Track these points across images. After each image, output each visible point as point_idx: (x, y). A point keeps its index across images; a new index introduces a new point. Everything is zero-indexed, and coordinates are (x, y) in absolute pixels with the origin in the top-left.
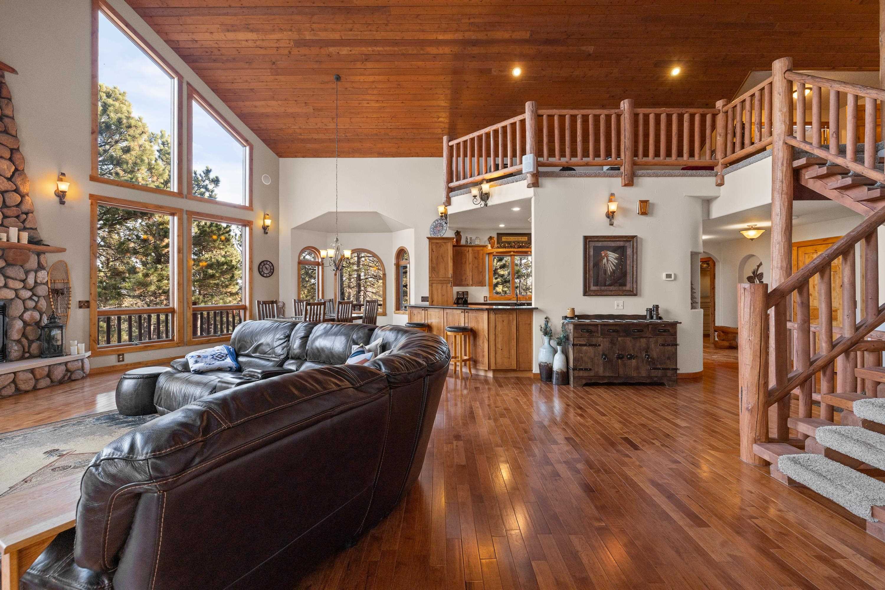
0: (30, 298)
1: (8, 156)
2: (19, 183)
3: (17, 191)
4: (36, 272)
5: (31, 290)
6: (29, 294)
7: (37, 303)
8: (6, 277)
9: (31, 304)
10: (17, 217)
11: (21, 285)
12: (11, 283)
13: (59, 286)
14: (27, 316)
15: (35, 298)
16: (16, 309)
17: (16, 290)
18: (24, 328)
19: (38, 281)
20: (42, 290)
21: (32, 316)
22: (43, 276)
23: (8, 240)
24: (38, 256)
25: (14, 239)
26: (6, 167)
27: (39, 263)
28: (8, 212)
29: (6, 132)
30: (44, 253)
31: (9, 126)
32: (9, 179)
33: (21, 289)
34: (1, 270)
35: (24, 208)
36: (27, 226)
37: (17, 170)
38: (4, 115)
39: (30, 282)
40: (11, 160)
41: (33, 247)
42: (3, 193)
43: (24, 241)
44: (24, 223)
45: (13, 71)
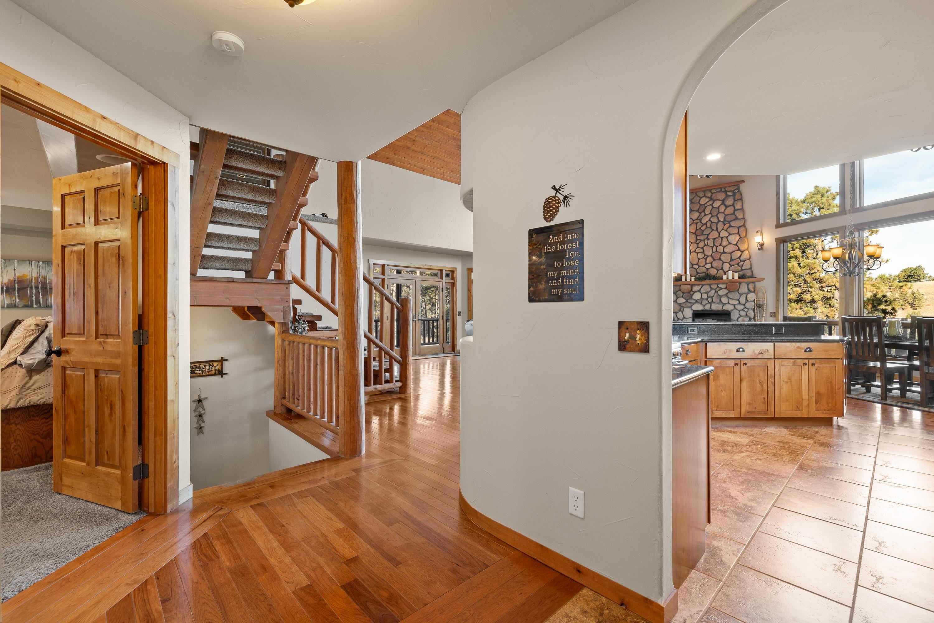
0: (743, 310)
1: (737, 232)
2: (739, 246)
3: (739, 250)
4: (747, 294)
5: (744, 305)
6: (742, 307)
7: (747, 312)
8: (729, 298)
9: (743, 313)
10: (738, 264)
11: (737, 302)
12: (731, 301)
13: (761, 303)
15: (746, 310)
16: (734, 315)
17: (734, 305)
19: (748, 300)
20: (750, 305)
22: (751, 296)
23: (727, 279)
24: (748, 285)
25: (730, 278)
26: (734, 239)
27: (748, 289)
28: (732, 263)
29: (736, 218)
30: (752, 283)
31: (737, 215)
32: (736, 245)
33: (737, 304)
34: (726, 295)
35: (742, 258)
36: (743, 268)
37: (740, 237)
38: (735, 210)
39: (743, 300)
40: (738, 233)
41: (741, 280)
42: (731, 253)
43: (736, 277)
44: (742, 267)
45: (743, 182)
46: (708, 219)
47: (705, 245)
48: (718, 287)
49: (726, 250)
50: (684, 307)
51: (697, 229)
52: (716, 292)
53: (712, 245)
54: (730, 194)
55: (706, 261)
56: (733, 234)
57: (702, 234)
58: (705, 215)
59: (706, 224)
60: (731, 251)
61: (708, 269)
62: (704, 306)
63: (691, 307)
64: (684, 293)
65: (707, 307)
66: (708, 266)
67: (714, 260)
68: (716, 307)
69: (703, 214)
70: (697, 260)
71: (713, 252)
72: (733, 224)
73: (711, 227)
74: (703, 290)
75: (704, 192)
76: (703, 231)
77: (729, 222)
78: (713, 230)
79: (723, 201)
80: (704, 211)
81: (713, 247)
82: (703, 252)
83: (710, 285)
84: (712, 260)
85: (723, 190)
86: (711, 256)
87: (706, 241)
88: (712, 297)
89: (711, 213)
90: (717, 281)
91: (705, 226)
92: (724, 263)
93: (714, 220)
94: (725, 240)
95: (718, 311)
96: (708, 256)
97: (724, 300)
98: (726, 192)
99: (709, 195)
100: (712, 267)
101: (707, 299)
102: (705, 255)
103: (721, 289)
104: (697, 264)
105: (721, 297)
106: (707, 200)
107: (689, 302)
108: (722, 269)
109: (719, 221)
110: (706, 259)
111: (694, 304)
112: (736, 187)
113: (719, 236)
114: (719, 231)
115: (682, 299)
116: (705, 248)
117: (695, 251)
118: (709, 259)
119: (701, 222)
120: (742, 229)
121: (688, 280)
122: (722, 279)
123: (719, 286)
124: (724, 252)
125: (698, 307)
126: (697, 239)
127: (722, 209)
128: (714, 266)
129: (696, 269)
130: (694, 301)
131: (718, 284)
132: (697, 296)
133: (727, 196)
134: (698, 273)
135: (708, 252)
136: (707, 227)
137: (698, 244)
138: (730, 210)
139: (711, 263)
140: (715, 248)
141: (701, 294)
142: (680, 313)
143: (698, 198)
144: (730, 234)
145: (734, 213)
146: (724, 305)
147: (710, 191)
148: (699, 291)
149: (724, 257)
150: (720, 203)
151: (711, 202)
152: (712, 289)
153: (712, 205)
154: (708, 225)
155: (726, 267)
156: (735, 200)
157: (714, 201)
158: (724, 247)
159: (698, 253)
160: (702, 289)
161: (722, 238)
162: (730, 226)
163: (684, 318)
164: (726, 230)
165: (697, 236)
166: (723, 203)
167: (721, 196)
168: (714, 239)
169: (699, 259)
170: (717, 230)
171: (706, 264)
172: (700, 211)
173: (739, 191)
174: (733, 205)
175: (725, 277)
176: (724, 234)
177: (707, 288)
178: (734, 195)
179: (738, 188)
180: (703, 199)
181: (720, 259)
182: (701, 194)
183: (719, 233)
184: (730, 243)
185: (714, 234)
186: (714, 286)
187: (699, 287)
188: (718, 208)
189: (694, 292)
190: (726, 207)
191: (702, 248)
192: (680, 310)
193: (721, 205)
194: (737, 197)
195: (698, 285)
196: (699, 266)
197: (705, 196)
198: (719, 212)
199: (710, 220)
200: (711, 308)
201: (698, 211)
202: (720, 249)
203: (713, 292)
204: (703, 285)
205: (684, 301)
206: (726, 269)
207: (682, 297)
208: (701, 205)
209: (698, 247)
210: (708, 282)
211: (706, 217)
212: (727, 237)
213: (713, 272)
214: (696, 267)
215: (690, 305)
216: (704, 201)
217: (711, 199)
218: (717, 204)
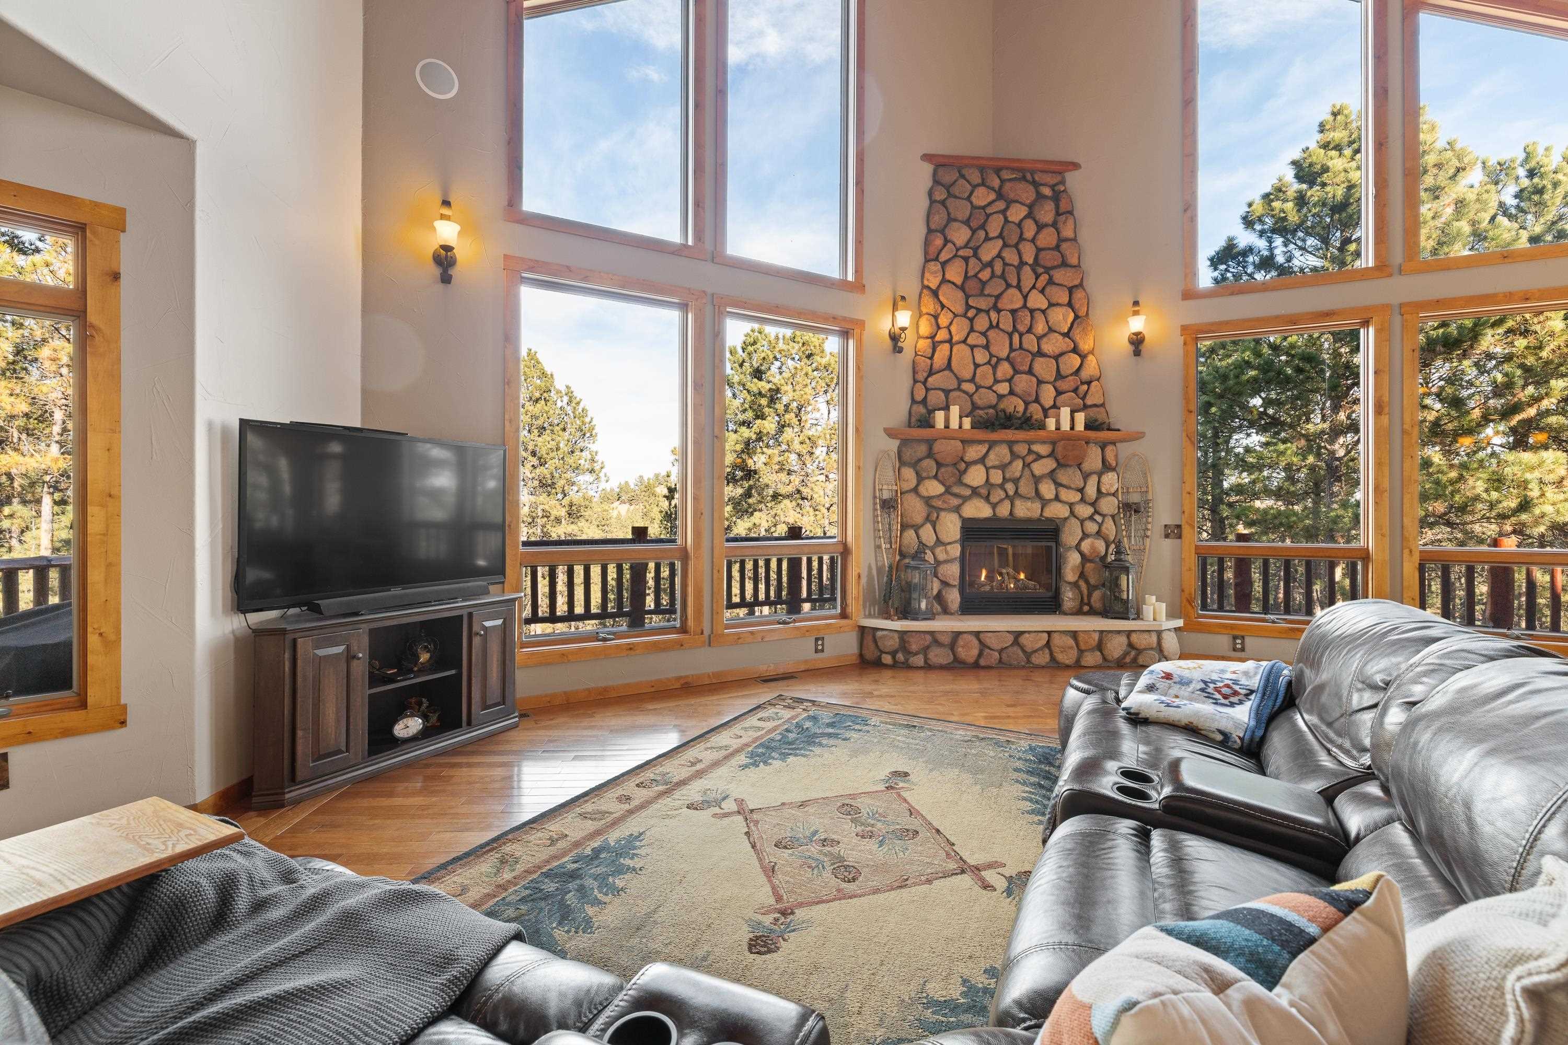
0: (1091, 518)
1: (1065, 300)
2: (1077, 338)
3: (1075, 350)
4: (1100, 475)
5: (1093, 504)
6: (1089, 510)
7: (1100, 525)
8: (1058, 484)
9: (1092, 527)
10: (1075, 391)
11: (1078, 496)
12: (1065, 495)
13: (1134, 498)
14: (1086, 546)
15: (1098, 518)
16: (1071, 534)
17: (1071, 505)
18: (1083, 564)
19: (1104, 490)
20: (1109, 505)
21: (1093, 547)
22: (1110, 481)
23: (1058, 429)
24: (1103, 450)
25: (1066, 426)
26: (1062, 318)
27: (1104, 461)
28: (1062, 385)
29: (1064, 264)
30: (1111, 443)
31: (1067, 253)
32: (1067, 335)
33: (1077, 503)
34: (1052, 474)
35: (1085, 374)
36: (1089, 402)
37: (1077, 317)
38: (1061, 240)
39: (1091, 491)
40: (1070, 304)
41: (1092, 434)
42: (1057, 358)
43: (1080, 426)
44: (1083, 398)
45: (1075, 166)
46: (995, 252)
47: (991, 327)
48: (1030, 451)
49: (1047, 347)
50: (939, 510)
51: (966, 277)
52: (1026, 465)
53: (1010, 329)
54: (1047, 191)
55: (994, 374)
56: (1058, 304)
57: (982, 294)
58: (987, 239)
59: (990, 264)
60: (1057, 352)
61: (1001, 397)
62: (994, 506)
63: (957, 509)
64: (939, 465)
65: (1004, 511)
66: (1003, 388)
67: (1016, 372)
68: (1026, 510)
69: (982, 234)
70: (972, 367)
71: (1012, 349)
72: (1058, 276)
73: (1003, 276)
74: (992, 460)
75: (982, 170)
76: (984, 284)
77: (1047, 270)
78: (1008, 286)
79: (1031, 208)
80: (983, 227)
81: (1010, 335)
82: (987, 347)
83: (1011, 444)
84: (1011, 372)
85: (1028, 176)
86: (1008, 359)
87: (994, 315)
88: (1016, 481)
89: (1000, 236)
90: (1031, 434)
91: (989, 270)
92: (1040, 382)
93: (1011, 256)
94: (1040, 317)
95: (1029, 520)
96: (999, 360)
97: (1047, 490)
98: (1036, 184)
99: (995, 182)
100: (1012, 392)
101: (1002, 486)
102: (991, 356)
103: (1039, 457)
104: (972, 380)
105: (1037, 480)
106: (992, 196)
107: (956, 495)
108: (1037, 400)
109: (1022, 263)
110: (995, 368)
111: (968, 498)
112: (1059, 178)
113: (1025, 306)
114: (1025, 290)
115: (935, 483)
116: (992, 334)
117: (964, 341)
118: (1005, 369)
119: (976, 255)
120: (1079, 295)
121: (954, 424)
122: (1042, 426)
123: (1036, 448)
124: (1040, 353)
125: (978, 510)
126: (968, 307)
127: (1030, 229)
128: (1018, 389)
129: (971, 396)
130: (968, 492)
131: (1030, 443)
132: (976, 476)
133: (1040, 196)
134: (975, 407)
135: (1001, 348)
136: (993, 275)
137: (971, 320)
138: (1047, 238)
139: (1010, 381)
140: (1016, 337)
141: (987, 469)
142: (929, 526)
143: (968, 187)
144: (1051, 305)
145: (1057, 248)
146: (1045, 503)
147: (998, 171)
148: (982, 460)
149: (1044, 368)
150: (1023, 211)
151: (1001, 205)
152: (1014, 456)
153: (1004, 212)
154: (998, 271)
155: (1048, 395)
156: (1058, 214)
157: (1009, 202)
158: (1039, 338)
159: (972, 347)
160: (992, 456)
161: (1032, 311)
162: (1051, 282)
163: (939, 542)
164: (1042, 291)
165: (967, 297)
166: (1031, 214)
167: (1026, 193)
168: (1013, 312)
169: (977, 366)
170: (1019, 287)
171: (996, 381)
172: (974, 224)
173: (1066, 190)
174: (1054, 225)
175: (1051, 423)
176: (1037, 301)
177: (1001, 453)
178: (1055, 197)
179: (1064, 182)
180: (981, 191)
181: (1030, 372)
182: (975, 177)
183: (1025, 297)
184: (1051, 330)
185: (1013, 299)
186: (1021, 449)
187: (983, 449)
188: (1019, 225)
189: (969, 464)
190: (1040, 227)
191: (984, 334)
192: (928, 519)
193: (1025, 218)
194: (1063, 204)
195: (980, 442)
196: (978, 387)
197: (983, 184)
198: (1021, 238)
199: (999, 256)
200: (1011, 513)
201: (967, 222)
202: (1030, 342)
203: (1018, 464)
204: (992, 444)
205: (942, 489)
206: (1048, 401)
207: (936, 477)
208: (974, 207)
209: (972, 330)
210: (1009, 434)
211: (989, 244)
212: (1044, 312)
213: (1015, 405)
214: (969, 387)
215: (955, 502)
216: (982, 197)
217: (1000, 195)
218: (1017, 213)
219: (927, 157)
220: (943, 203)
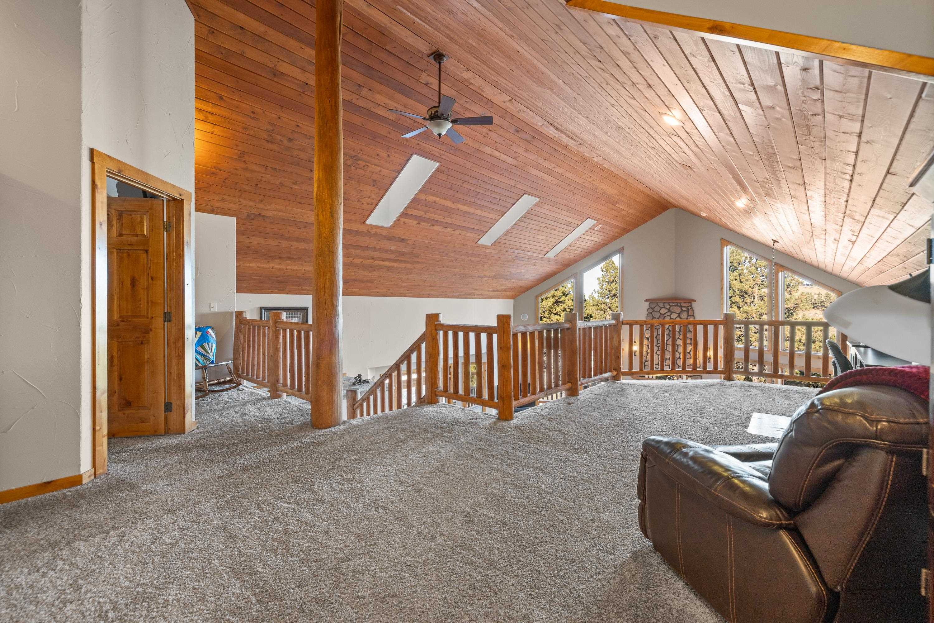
26: (687, 348)
45: (695, 301)
54: (684, 309)
75: (664, 303)
79: (679, 314)
85: (679, 304)
87: (665, 346)
92: (679, 366)
96: (666, 359)
98: (681, 307)
99: (668, 307)
106: (666, 311)
109: (676, 330)
112: (689, 304)
114: (676, 339)
124: (679, 358)
133: (682, 311)
143: (659, 308)
147: (669, 303)
150: (677, 315)
151: (669, 314)
153: (670, 316)
156: (688, 315)
157: (672, 313)
166: (679, 316)
167: (678, 310)
173: (692, 308)
178: (688, 311)
179: (691, 306)
180: (663, 309)
182: (662, 305)
193: (677, 317)
194: (690, 313)
197: (664, 307)
208: (661, 314)
216: (663, 311)
217: (669, 310)
218: (674, 316)
219: (646, 300)
220: (651, 313)
